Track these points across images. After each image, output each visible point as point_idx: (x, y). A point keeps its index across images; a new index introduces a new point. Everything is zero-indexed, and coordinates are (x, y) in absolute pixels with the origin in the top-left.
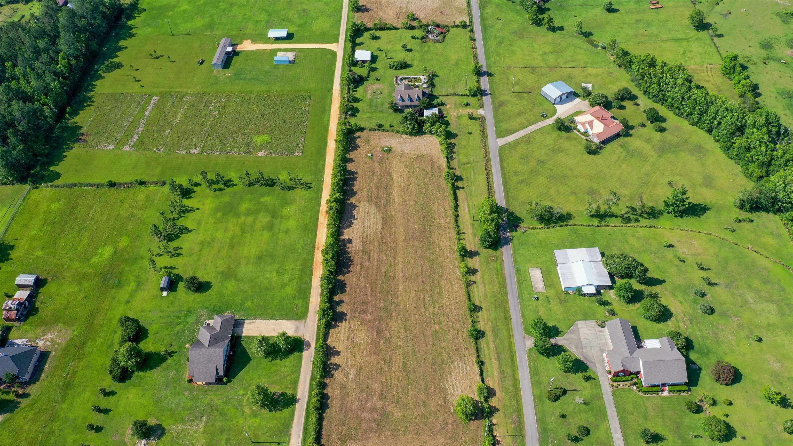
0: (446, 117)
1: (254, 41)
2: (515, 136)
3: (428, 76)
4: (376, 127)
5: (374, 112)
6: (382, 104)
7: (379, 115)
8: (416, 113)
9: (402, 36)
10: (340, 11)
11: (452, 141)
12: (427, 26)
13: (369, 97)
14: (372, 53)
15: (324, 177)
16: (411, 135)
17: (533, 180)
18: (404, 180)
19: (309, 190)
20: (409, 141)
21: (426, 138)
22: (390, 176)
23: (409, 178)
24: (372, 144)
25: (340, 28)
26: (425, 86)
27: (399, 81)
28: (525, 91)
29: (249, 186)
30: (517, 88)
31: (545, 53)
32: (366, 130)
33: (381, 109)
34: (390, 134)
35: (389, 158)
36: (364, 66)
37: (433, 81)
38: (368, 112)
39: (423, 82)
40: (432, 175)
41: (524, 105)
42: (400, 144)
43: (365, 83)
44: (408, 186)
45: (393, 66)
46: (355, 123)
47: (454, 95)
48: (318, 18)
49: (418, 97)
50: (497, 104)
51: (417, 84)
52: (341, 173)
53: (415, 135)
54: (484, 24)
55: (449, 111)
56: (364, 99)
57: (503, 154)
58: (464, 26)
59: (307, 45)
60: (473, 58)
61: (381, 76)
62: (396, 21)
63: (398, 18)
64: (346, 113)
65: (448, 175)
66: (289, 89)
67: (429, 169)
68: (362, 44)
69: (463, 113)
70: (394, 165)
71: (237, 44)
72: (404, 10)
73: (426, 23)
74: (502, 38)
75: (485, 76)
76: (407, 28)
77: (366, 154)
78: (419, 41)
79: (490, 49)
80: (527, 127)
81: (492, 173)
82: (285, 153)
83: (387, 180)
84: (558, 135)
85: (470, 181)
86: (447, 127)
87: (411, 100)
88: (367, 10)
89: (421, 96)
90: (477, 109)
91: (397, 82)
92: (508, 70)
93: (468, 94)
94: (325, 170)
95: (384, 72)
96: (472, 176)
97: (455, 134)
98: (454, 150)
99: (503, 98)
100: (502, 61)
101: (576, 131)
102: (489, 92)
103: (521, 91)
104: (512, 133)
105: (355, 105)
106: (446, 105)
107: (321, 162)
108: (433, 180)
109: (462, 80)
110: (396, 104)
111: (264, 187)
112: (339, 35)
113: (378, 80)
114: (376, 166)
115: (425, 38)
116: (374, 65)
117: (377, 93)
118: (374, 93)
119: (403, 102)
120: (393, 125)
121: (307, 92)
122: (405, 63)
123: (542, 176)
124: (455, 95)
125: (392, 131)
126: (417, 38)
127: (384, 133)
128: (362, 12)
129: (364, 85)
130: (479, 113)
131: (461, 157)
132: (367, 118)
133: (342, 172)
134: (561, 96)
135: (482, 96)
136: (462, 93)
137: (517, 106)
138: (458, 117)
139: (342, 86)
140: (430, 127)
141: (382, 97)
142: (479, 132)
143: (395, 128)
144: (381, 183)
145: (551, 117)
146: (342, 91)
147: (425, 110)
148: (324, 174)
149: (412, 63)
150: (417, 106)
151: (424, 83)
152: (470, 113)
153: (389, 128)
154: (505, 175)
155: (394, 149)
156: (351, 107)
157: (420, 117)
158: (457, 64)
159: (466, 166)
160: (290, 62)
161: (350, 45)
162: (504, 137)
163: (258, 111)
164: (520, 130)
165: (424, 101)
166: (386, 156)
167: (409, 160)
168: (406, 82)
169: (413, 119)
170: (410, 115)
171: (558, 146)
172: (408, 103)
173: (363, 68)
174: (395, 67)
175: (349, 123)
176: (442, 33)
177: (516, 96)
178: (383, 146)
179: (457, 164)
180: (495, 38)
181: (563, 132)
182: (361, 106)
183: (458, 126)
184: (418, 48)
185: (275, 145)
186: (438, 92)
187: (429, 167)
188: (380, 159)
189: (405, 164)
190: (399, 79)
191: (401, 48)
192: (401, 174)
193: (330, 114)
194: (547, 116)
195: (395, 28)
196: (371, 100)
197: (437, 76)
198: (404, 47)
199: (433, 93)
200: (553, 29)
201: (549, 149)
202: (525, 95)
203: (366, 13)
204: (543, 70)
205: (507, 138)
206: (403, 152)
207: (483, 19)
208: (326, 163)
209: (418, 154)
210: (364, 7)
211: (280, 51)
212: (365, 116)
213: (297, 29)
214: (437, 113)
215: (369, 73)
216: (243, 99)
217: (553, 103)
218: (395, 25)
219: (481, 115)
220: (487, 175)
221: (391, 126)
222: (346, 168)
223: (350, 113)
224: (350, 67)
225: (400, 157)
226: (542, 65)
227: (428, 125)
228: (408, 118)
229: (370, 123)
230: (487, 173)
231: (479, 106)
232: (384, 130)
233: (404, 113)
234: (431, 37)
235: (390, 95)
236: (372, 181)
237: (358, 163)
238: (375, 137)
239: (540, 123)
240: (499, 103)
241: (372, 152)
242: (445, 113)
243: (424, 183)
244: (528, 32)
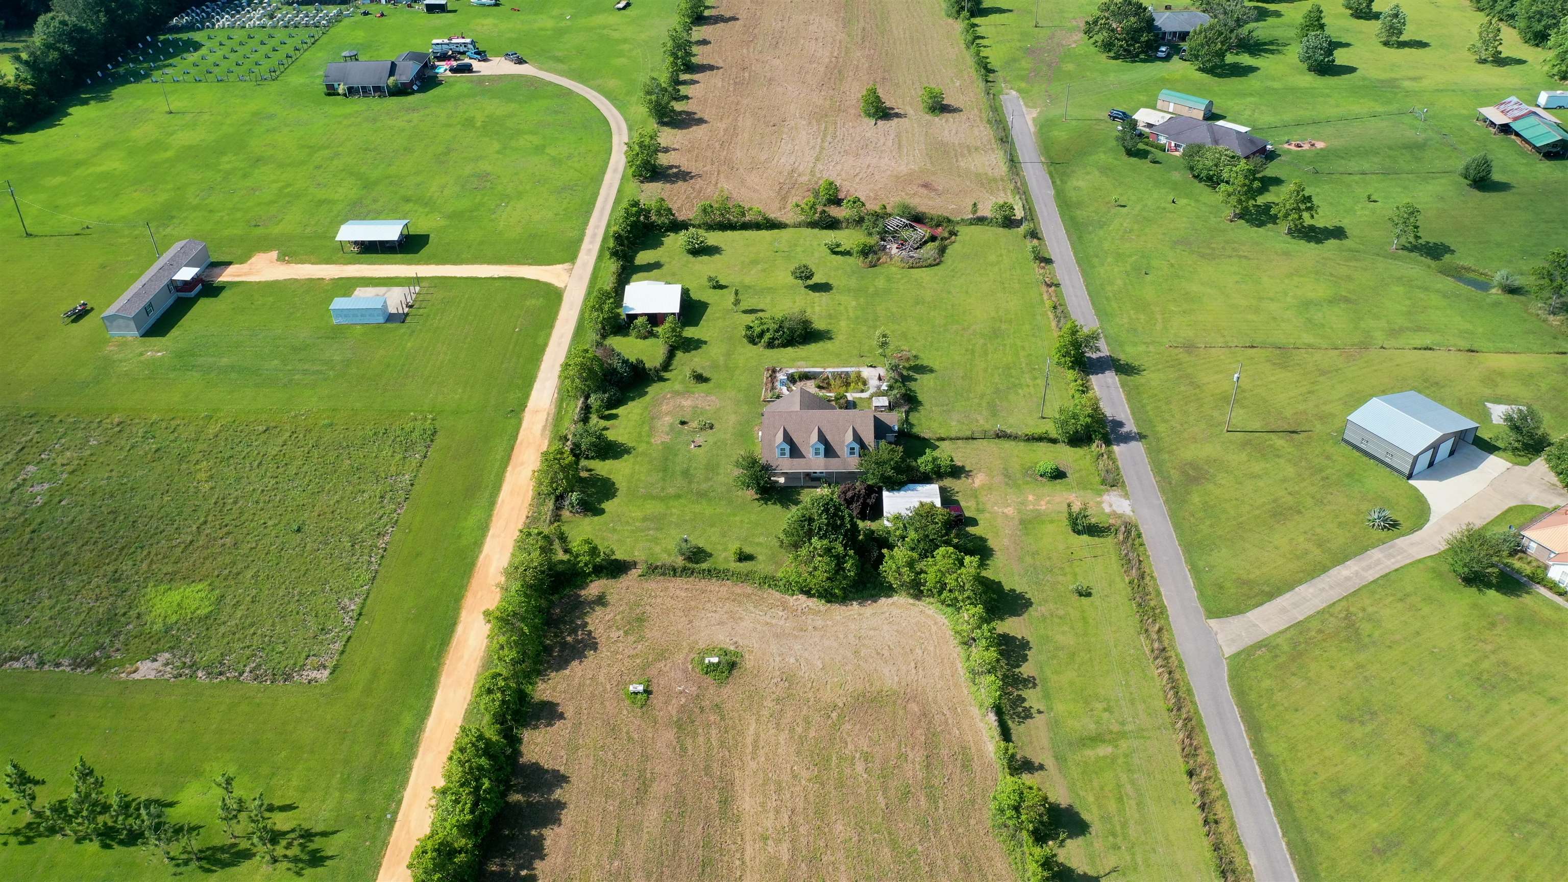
0: (974, 522)
1: (287, 256)
2: (1284, 610)
3: (894, 368)
4: (680, 562)
5: (678, 496)
6: (712, 468)
7: (697, 508)
8: (849, 502)
9: (796, 245)
10: (598, 180)
11: (1010, 626)
12: (879, 217)
13: (658, 440)
14: (685, 293)
15: (400, 802)
16: (828, 596)
17: (1442, 838)
18: (794, 826)
19: (308, 872)
20: (819, 623)
21: (895, 612)
22: (725, 802)
23: (821, 813)
24: (653, 633)
25: (586, 223)
26: (884, 401)
27: (783, 383)
28: (1273, 427)
29: (29, 841)
30: (1239, 417)
31: (1306, 305)
32: (634, 573)
33: (704, 486)
34: (738, 590)
35: (728, 706)
36: (651, 334)
37: (912, 385)
38: (653, 498)
39: (872, 390)
40: (932, 799)
41: (1284, 480)
42: (777, 636)
43: (654, 390)
44: (813, 860)
45: (761, 335)
46: (588, 542)
47: (998, 436)
48: (520, 195)
49: (857, 438)
50: (1175, 475)
51: (850, 396)
52: (477, 788)
53: (844, 598)
54: (1072, 219)
55: (983, 499)
56: (642, 448)
57: (1253, 696)
58: (1009, 222)
59: (464, 267)
60: (1051, 315)
61: (715, 366)
62: (777, 205)
63: (784, 199)
64: (560, 498)
65: (1017, 809)
66: (358, 405)
67: (914, 769)
68: (657, 265)
69: (1043, 506)
70: (749, 740)
71: (229, 264)
72: (804, 179)
73: (877, 208)
74: (1143, 257)
75: (1108, 373)
76: (813, 225)
77: (622, 684)
78: (855, 262)
79: (1109, 288)
80: (1325, 569)
81: (1224, 795)
82: (259, 666)
83: (708, 825)
84: (1475, 606)
85: (1125, 837)
86: (982, 565)
87: (829, 452)
88: (684, 176)
89: (868, 437)
90: (1099, 493)
91: (773, 388)
92: (1189, 353)
93: (1054, 434)
94: (417, 763)
95: (728, 355)
96: (1131, 805)
97: (1021, 596)
98: (1026, 670)
99: (1189, 453)
100: (1159, 327)
101: (1542, 590)
102: (1135, 430)
103: (1257, 425)
104: (1271, 596)
105: (603, 468)
106: (968, 474)
107: (408, 720)
108: (936, 831)
109: (1020, 385)
110: (766, 468)
111: (93, 847)
112: (580, 240)
113: (700, 378)
114: (660, 745)
115: (875, 253)
116: (690, 332)
117: (694, 424)
118: (683, 423)
119: (796, 461)
120: (748, 550)
121: (425, 419)
122: (806, 323)
123: (1478, 815)
124: (1001, 435)
125: (746, 577)
126: (848, 253)
127: (714, 586)
128: (668, 182)
129: (647, 398)
130: (1107, 510)
131: (1060, 708)
132: (645, 519)
133: (486, 783)
134: (1435, 447)
135: (1108, 442)
136: (1030, 431)
137: (1261, 484)
138: (1022, 522)
139: (562, 397)
140: (911, 564)
141: (711, 440)
142: (1121, 584)
143: (762, 566)
144: (677, 843)
145: (1413, 531)
146: (558, 418)
147: (885, 494)
148: (404, 784)
149: (829, 327)
150: (851, 476)
151: (879, 393)
152: (1076, 508)
153: (735, 566)
154: (1290, 805)
155: (749, 662)
156: (584, 474)
157: (863, 519)
158: (996, 333)
159: (1089, 753)
160: (391, 318)
161: (612, 266)
162: (1240, 611)
163: (207, 486)
164: (1300, 582)
165: (885, 456)
166: (712, 691)
167: (816, 718)
168: (810, 387)
169: (835, 528)
170: (826, 510)
171: (1493, 658)
172: (816, 463)
173: (651, 341)
174: (767, 336)
175: (563, 538)
176: (933, 239)
177: (1244, 444)
178: (702, 645)
179: (1045, 742)
180: (1119, 257)
181: (1492, 593)
182: (627, 471)
183: (1029, 560)
184: (853, 283)
185: (222, 629)
186: (935, 425)
187: (917, 756)
188: (682, 709)
189: (802, 740)
190: (781, 376)
191: (791, 280)
192: (779, 790)
193: (492, 503)
194: (1394, 525)
195: (772, 225)
196: (669, 452)
197: (922, 369)
198: (804, 274)
199: (915, 430)
200: (1314, 235)
201: (1459, 674)
202: (1279, 442)
203: (680, 183)
204: (1318, 356)
205: (1253, 615)
206: (789, 678)
207: (1064, 204)
208: (431, 723)
209: (860, 687)
210: (675, 170)
211: (367, 286)
212: (639, 514)
213: (443, 223)
214: (938, 503)
215: (671, 355)
216: (172, 437)
217: (1407, 472)
218: (774, 215)
219: (1114, 514)
220: (1203, 807)
221: (744, 557)
222: (517, 753)
223: (574, 496)
224: (604, 337)
225: (778, 701)
226: (1307, 338)
227: (901, 554)
228: (815, 525)
229: (656, 540)
230: (1203, 793)
231: (1104, 482)
232: (710, 573)
233: (797, 503)
234: (894, 251)
235: (744, 435)
236: (636, 828)
237: (577, 726)
238: (669, 602)
239: (1375, 554)
240: (1184, 473)
241: (653, 671)
242: (969, 508)
243: (893, 844)
244: (1227, 242)
